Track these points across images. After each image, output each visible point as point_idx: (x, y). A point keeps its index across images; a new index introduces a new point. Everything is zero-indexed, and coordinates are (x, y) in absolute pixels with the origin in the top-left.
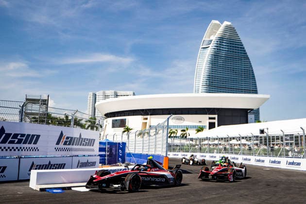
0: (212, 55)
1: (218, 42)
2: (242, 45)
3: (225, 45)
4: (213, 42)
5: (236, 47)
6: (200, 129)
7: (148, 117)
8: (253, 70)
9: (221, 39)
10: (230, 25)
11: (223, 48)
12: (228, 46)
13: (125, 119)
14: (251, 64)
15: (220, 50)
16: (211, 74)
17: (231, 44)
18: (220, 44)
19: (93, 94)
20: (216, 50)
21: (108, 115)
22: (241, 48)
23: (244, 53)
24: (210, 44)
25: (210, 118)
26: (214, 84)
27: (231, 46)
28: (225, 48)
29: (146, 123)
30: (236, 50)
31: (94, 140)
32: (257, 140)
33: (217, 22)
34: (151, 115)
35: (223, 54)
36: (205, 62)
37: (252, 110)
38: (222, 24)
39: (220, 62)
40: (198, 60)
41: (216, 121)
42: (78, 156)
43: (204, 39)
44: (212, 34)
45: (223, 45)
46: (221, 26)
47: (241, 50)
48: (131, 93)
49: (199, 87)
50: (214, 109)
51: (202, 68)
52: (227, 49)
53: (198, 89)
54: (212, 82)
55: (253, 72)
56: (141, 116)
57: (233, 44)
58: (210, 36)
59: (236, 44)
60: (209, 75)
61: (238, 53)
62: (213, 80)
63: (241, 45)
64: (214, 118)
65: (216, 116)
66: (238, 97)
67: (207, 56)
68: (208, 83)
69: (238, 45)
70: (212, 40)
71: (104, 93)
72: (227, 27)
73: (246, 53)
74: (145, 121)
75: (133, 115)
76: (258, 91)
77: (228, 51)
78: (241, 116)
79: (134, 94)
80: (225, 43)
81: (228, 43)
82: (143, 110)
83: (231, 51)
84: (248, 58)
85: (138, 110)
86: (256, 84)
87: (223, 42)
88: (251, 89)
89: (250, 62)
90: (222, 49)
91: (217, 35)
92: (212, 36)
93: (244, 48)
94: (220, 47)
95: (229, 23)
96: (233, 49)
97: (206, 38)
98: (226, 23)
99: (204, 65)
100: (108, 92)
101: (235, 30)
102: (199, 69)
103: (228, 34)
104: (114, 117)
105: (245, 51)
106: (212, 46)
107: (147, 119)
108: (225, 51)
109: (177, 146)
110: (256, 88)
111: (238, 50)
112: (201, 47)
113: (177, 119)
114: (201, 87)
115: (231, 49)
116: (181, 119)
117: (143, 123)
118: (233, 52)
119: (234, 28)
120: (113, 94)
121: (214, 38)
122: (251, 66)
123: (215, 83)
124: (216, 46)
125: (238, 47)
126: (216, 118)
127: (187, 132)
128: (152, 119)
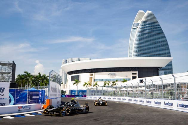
0: (140, 33)
1: (143, 24)
2: (160, 26)
3: (148, 26)
4: (140, 25)
5: (155, 27)
6: (125, 81)
7: (93, 74)
8: (167, 42)
9: (145, 23)
10: (151, 13)
11: (147, 28)
12: (150, 26)
13: (79, 76)
14: (166, 38)
15: (145, 29)
16: (139, 45)
17: (151, 25)
18: (145, 26)
19: (65, 60)
20: (142, 29)
22: (159, 27)
23: (161, 31)
24: (138, 26)
25: (133, 74)
27: (152, 27)
28: (148, 28)
29: (92, 78)
30: (155, 29)
31: (4, 89)
33: (142, 11)
34: (95, 72)
35: (147, 31)
36: (135, 37)
38: (145, 12)
39: (145, 37)
40: (131, 37)
43: (134, 23)
44: (140, 20)
45: (147, 26)
46: (145, 14)
47: (159, 29)
49: (132, 54)
51: (133, 42)
52: (149, 29)
53: (131, 55)
54: (140, 50)
55: (167, 43)
56: (89, 73)
57: (153, 25)
59: (155, 25)
60: (138, 46)
61: (157, 31)
62: (140, 49)
63: (158, 26)
64: (136, 74)
65: (137, 72)
67: (136, 33)
68: (137, 51)
69: (157, 26)
70: (139, 23)
72: (149, 14)
73: (162, 31)
74: (91, 76)
75: (84, 73)
76: (171, 56)
77: (150, 30)
78: (154, 71)
80: (148, 25)
81: (150, 25)
82: (90, 69)
83: (152, 30)
84: (164, 34)
85: (87, 69)
86: (169, 51)
87: (146, 24)
88: (166, 54)
89: (165, 36)
90: (145, 28)
91: (142, 20)
92: (139, 20)
93: (160, 28)
94: (145, 27)
95: (150, 12)
96: (153, 29)
97: (135, 22)
98: (148, 12)
99: (135, 40)
100: (74, 59)
101: (154, 16)
102: (131, 42)
103: (149, 19)
105: (161, 29)
108: (148, 30)
110: (170, 54)
111: (157, 29)
112: (132, 28)
113: (112, 75)
114: (133, 54)
115: (152, 28)
116: (114, 75)
118: (153, 30)
119: (154, 15)
121: (140, 22)
122: (166, 39)
123: (142, 51)
124: (141, 27)
125: (157, 27)
126: (137, 74)
127: (116, 83)
128: (95, 75)
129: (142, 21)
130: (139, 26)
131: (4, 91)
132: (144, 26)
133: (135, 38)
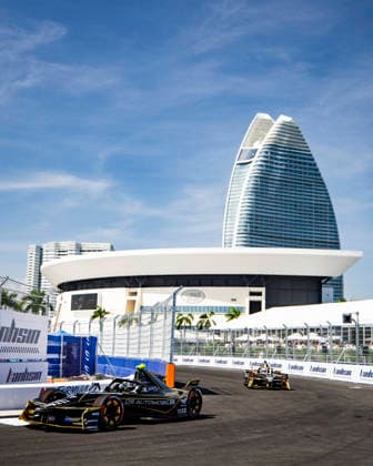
0: (257, 177)
1: (267, 153)
2: (313, 160)
3: (281, 160)
4: (258, 154)
5: (300, 163)
6: (234, 314)
7: (139, 290)
8: (331, 206)
9: (273, 149)
10: (289, 122)
11: (277, 164)
12: (286, 161)
13: (96, 295)
14: (328, 194)
16: (254, 213)
17: (291, 157)
18: (271, 158)
19: (37, 247)
20: (264, 168)
21: (64, 287)
22: (310, 164)
23: (315, 174)
24: (253, 157)
25: (252, 294)
26: (260, 231)
27: (291, 161)
28: (281, 165)
29: (134, 301)
30: (301, 168)
31: (39, 332)
32: (339, 334)
33: (267, 117)
34: (143, 286)
35: (277, 174)
36: (244, 189)
37: (329, 278)
38: (275, 119)
39: (272, 190)
40: (232, 187)
41: (262, 299)
42: (8, 361)
43: (241, 147)
44: (257, 139)
45: (277, 159)
46: (273, 124)
47: (310, 169)
48: (108, 245)
49: (231, 235)
50: (260, 276)
51: (238, 202)
52: (283, 167)
53: (231, 239)
54: (256, 227)
55: (332, 210)
56: (124, 289)
58: (253, 142)
59: (301, 158)
60: (251, 215)
61: (305, 173)
62: (257, 224)
63: (310, 159)
64: (259, 294)
65: (263, 290)
66: (303, 256)
67: (247, 178)
68: (248, 228)
69: (305, 159)
70: (256, 150)
71: (57, 245)
72: (286, 127)
73: (319, 175)
74: (133, 298)
77: (286, 170)
78: (309, 289)
79: (112, 249)
80: (282, 155)
81: (286, 156)
82: (128, 278)
83: (291, 171)
84: (323, 183)
86: (336, 232)
87: (277, 154)
88: (328, 240)
89: (326, 190)
90: (274, 166)
91: (266, 140)
92: (258, 142)
93: (315, 165)
94: (272, 163)
95: (288, 119)
97: (245, 146)
98: (284, 118)
99: (242, 197)
100: (65, 245)
101: (299, 132)
102: (233, 202)
103: (287, 139)
104: (76, 289)
105: (317, 170)
106: (257, 160)
107: (135, 294)
108: (281, 169)
109: (191, 344)
110: (338, 239)
111: (305, 168)
112: (237, 162)
113: (192, 295)
114: (235, 235)
115: (291, 166)
116: (198, 295)
117: (128, 301)
118: (296, 172)
119: (297, 128)
120: (74, 248)
121: (260, 146)
122: (329, 198)
123: (261, 228)
124: (263, 161)
125: (305, 164)
126: (264, 294)
127: (211, 319)
128: (144, 295)
129: (263, 143)
130: (255, 159)
131: (39, 340)
132: (269, 159)
133: (243, 192)
